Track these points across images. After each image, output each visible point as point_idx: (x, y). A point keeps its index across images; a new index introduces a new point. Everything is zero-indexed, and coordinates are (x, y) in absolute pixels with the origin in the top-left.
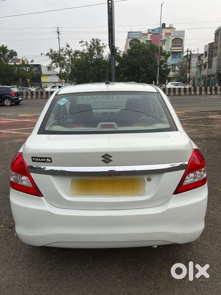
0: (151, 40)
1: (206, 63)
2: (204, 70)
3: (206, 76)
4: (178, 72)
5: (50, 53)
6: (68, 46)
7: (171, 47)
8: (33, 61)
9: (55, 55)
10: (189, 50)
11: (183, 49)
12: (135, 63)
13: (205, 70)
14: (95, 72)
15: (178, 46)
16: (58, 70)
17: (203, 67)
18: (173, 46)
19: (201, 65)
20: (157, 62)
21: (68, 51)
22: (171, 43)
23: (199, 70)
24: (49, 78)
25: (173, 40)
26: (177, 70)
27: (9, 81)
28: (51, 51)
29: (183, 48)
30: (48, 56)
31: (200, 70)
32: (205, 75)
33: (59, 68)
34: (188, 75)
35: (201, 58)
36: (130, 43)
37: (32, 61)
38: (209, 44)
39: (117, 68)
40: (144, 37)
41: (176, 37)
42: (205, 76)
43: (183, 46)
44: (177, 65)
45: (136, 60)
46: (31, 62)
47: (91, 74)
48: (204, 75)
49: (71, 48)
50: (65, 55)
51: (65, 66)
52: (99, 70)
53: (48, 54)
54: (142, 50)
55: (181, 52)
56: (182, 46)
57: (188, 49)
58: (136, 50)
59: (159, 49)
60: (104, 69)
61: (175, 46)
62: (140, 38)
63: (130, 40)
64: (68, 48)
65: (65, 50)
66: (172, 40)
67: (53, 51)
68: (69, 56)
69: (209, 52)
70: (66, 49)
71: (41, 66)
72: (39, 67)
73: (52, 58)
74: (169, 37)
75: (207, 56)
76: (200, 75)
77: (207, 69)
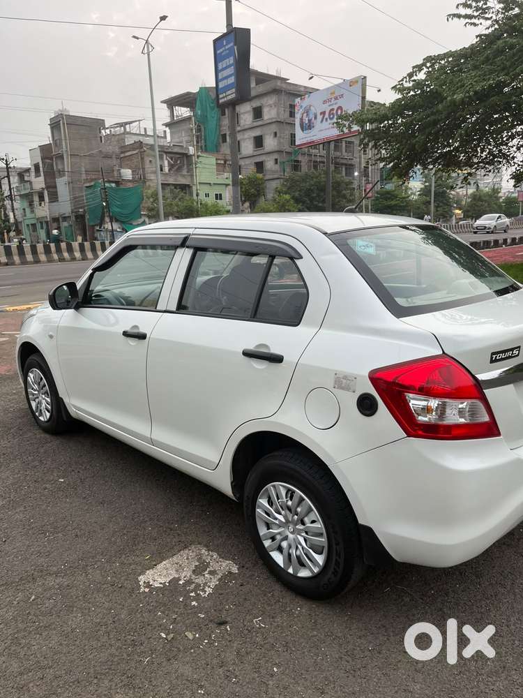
1: (43, 189)
2: (40, 205)
3: (49, 219)
13: (43, 205)
17: (36, 199)
19: (30, 193)
23: (26, 203)
31: (30, 205)
32: (46, 217)
35: (27, 178)
38: (40, 146)
42: (45, 220)
48: (43, 217)
69: (44, 166)
75: (42, 174)
76: (33, 215)
77: (47, 204)
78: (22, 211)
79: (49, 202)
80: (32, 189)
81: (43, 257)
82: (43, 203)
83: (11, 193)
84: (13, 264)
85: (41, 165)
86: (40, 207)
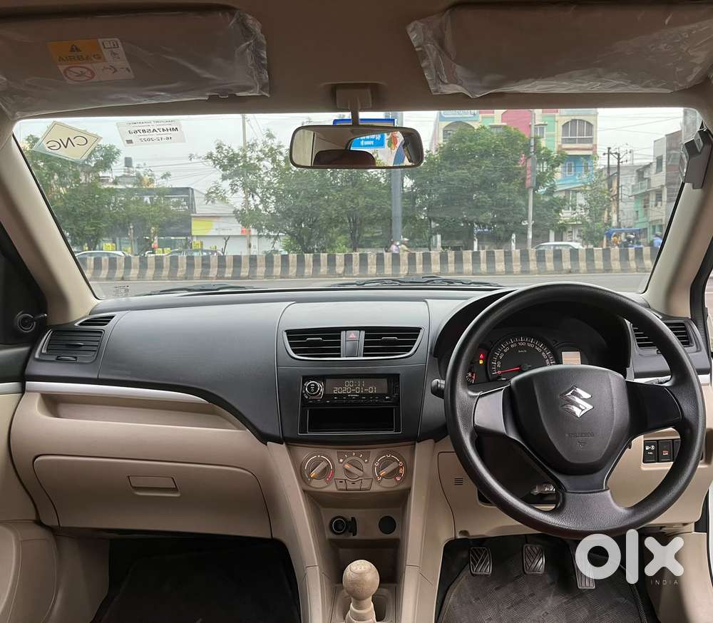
0: (504, 124)
1: (662, 186)
2: (656, 205)
3: (664, 223)
4: (586, 209)
5: (215, 153)
6: (270, 136)
7: (560, 144)
8: (169, 175)
9: (233, 159)
10: (612, 151)
11: (594, 149)
12: (462, 181)
13: (659, 206)
14: (343, 206)
15: (581, 141)
16: (237, 200)
17: (653, 198)
18: (565, 141)
19: (647, 194)
20: (528, 177)
21: (272, 149)
22: (561, 133)
23: (641, 205)
24: (214, 223)
25: (565, 126)
26: (581, 205)
27: (93, 233)
28: (219, 147)
29: (596, 145)
30: (211, 162)
31: (645, 207)
32: (661, 220)
33: (241, 193)
34: (615, 217)
35: (646, 175)
36: (445, 131)
37: (166, 176)
38: (666, 135)
39: (410, 197)
40: (482, 117)
41: (573, 118)
42: (660, 223)
43: (594, 140)
44: (581, 191)
45: (466, 171)
46: (162, 178)
47: (333, 212)
48: (658, 220)
49: (280, 142)
50: (260, 159)
51: (258, 190)
52: (356, 201)
53: (210, 156)
54: (482, 145)
55: (587, 157)
56: (590, 141)
57: (609, 148)
58: (463, 146)
59: (532, 142)
60: (372, 198)
61: (572, 141)
62: (473, 119)
63: (445, 124)
64: (269, 142)
65: (260, 147)
66: (563, 126)
67: (225, 148)
68: (274, 161)
69: (668, 159)
70: (264, 143)
71: (195, 192)
72: (188, 194)
73: (224, 168)
74: (554, 116)
75: (664, 169)
76: (645, 219)
77: (664, 203)
78: (635, 214)
79: (667, 202)
80: (649, 187)
81: (616, 265)
82: (659, 203)
83: (618, 192)
84: (577, 271)
85: (664, 160)
86: (656, 208)
